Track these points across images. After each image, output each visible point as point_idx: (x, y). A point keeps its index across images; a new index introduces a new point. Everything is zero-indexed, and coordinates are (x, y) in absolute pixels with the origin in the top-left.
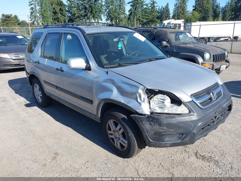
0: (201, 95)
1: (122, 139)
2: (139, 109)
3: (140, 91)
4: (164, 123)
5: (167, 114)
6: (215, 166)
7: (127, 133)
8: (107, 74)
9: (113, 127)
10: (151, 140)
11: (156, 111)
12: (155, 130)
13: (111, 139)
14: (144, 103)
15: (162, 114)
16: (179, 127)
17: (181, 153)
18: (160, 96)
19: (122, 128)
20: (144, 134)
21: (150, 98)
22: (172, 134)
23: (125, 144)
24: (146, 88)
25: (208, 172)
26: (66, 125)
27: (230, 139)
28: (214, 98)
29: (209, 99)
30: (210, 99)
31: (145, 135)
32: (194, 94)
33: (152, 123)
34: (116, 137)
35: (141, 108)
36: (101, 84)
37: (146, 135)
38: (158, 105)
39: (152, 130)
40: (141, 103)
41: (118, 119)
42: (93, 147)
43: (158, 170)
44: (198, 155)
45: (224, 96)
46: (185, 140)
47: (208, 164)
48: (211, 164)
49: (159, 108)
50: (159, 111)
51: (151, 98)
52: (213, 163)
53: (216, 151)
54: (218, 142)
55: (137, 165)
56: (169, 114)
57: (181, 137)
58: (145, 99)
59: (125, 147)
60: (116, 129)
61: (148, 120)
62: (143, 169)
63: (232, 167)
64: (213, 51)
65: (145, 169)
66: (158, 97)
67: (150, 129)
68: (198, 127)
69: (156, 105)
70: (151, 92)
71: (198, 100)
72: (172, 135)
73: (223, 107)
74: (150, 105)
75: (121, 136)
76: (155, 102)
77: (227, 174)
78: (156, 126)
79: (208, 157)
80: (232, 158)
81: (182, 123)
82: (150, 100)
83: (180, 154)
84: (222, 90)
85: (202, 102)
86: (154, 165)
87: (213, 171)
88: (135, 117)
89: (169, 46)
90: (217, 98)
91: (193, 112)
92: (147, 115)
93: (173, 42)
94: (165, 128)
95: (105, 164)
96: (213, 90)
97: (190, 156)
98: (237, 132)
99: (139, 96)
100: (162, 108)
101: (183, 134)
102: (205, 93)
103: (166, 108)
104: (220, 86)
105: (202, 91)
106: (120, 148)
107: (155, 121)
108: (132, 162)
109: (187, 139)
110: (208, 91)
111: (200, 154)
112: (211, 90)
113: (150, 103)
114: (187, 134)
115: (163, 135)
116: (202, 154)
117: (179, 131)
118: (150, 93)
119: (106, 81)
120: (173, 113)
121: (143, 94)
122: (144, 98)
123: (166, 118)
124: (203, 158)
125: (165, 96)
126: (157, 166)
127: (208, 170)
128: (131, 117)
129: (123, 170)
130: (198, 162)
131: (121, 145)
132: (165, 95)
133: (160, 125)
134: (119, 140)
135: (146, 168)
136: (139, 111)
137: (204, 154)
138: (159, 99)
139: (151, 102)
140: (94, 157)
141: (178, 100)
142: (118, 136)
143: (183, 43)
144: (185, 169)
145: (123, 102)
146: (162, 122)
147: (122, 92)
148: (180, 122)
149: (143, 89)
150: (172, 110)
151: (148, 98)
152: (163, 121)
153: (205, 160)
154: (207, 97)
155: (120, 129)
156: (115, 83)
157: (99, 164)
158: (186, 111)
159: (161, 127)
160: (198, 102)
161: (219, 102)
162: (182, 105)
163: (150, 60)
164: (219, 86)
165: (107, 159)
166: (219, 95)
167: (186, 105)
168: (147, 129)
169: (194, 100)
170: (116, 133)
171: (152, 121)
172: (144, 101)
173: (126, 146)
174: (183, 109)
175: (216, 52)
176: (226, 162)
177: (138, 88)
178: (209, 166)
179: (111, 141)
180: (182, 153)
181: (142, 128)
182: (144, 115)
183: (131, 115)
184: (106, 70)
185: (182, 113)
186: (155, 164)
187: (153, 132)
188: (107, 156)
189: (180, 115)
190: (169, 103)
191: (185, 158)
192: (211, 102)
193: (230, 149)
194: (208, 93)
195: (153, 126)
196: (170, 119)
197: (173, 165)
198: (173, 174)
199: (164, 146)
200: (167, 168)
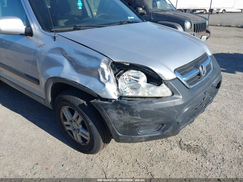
0: (187, 70)
1: (82, 130)
2: (102, 92)
3: (104, 66)
4: (137, 111)
5: (141, 98)
6: (203, 159)
7: (88, 123)
8: (55, 41)
9: (68, 115)
10: (120, 134)
11: (127, 95)
12: (125, 121)
13: (69, 132)
14: (109, 84)
15: (135, 97)
16: (158, 116)
17: (161, 143)
18: (132, 73)
19: (80, 116)
20: (109, 126)
21: (117, 76)
22: (148, 124)
23: (87, 136)
24: (111, 61)
25: (196, 168)
26: (14, 111)
27: (217, 120)
28: (204, 74)
29: (197, 75)
30: (199, 74)
31: (111, 128)
32: (179, 68)
33: (121, 111)
34: (75, 129)
35: (105, 91)
36: (47, 55)
37: (113, 128)
38: (130, 85)
39: (121, 121)
40: (105, 83)
41: (72, 104)
42: (48, 141)
43: (132, 170)
44: (183, 145)
45: (214, 70)
46: (166, 132)
47: (195, 156)
48: (199, 156)
49: (131, 89)
50: (130, 93)
51: (119, 76)
52: (200, 155)
53: (203, 137)
54: (203, 126)
55: (106, 164)
56: (145, 98)
57: (161, 128)
58: (111, 77)
59: (87, 141)
60: (73, 118)
61: (114, 108)
62: (113, 170)
63: (223, 158)
64: (194, 20)
65: (116, 171)
66: (130, 74)
67: (117, 119)
68: (184, 114)
69: (127, 86)
70: (119, 66)
71: (185, 77)
72: (148, 126)
73: (213, 84)
74: (118, 86)
75: (80, 126)
76: (126, 81)
77: (219, 169)
78: (126, 116)
79: (194, 146)
80: (223, 147)
81: (162, 109)
82: (118, 79)
83: (160, 145)
84: (211, 63)
85: (189, 79)
86: (127, 163)
87: (202, 166)
88: (97, 104)
89: (146, 13)
90: (207, 74)
91: (178, 94)
92: (114, 99)
93: (150, 9)
94: (139, 118)
95: (61, 165)
96: (202, 62)
97: (172, 146)
98: (224, 112)
99: (102, 74)
100: (135, 89)
101: (163, 125)
102: (192, 67)
103: (141, 89)
104: (209, 58)
105: (189, 64)
106: (82, 142)
107: (125, 108)
108: (98, 161)
109: (168, 131)
110: (196, 64)
111: (185, 143)
112: (200, 62)
113: (117, 83)
114: (169, 124)
115: (137, 127)
116: (186, 143)
117: (158, 121)
118: (118, 68)
119: (53, 50)
120: (150, 96)
121: (108, 70)
122: (109, 76)
123: (140, 103)
124: (189, 148)
125: (140, 72)
126: (131, 164)
127: (195, 164)
128: (90, 103)
129: (85, 173)
130: (182, 154)
131: (83, 138)
132: (139, 70)
133: (132, 113)
134: (79, 132)
135: (117, 167)
136: (103, 95)
137: (189, 142)
138: (131, 77)
139: (119, 80)
140: (48, 155)
141: (157, 77)
142: (76, 128)
143: (162, 11)
144: (167, 165)
145: (78, 82)
146: (134, 109)
147: (77, 67)
148: (159, 109)
149: (107, 62)
150: (148, 93)
151: (115, 76)
152: (136, 108)
153: (191, 151)
154: (195, 73)
155: (78, 118)
156: (66, 54)
157: (52, 167)
158: (168, 93)
159: (133, 117)
160: (183, 80)
161: (208, 79)
162: (163, 85)
163: (121, 23)
164: (207, 57)
165: (64, 158)
166: (208, 68)
167: (169, 85)
168: (114, 120)
169: (178, 77)
170: (73, 123)
171: (120, 109)
172: (109, 80)
173: (88, 139)
174: (164, 90)
175: (198, 20)
176: (216, 152)
177: (99, 61)
178: (196, 159)
179: (70, 134)
180: (163, 143)
181: (107, 118)
182: (110, 100)
183: (92, 101)
184: (53, 34)
185: (161, 96)
186: (129, 160)
187: (122, 123)
188: (65, 153)
189: (159, 99)
190: (144, 82)
191: (166, 150)
192: (199, 78)
193: (218, 134)
194: (197, 67)
195: (122, 115)
196: (145, 105)
197: (152, 162)
198: (152, 175)
199: (137, 141)
200: (144, 166)
